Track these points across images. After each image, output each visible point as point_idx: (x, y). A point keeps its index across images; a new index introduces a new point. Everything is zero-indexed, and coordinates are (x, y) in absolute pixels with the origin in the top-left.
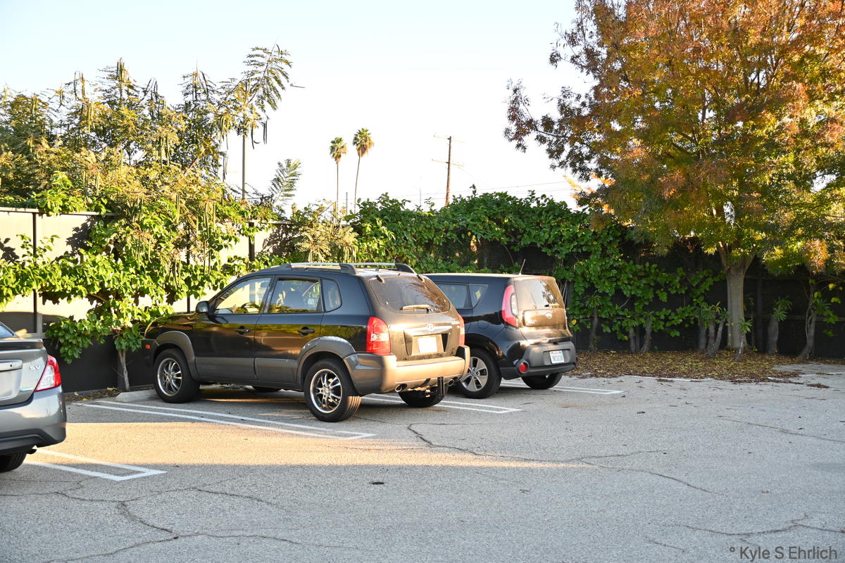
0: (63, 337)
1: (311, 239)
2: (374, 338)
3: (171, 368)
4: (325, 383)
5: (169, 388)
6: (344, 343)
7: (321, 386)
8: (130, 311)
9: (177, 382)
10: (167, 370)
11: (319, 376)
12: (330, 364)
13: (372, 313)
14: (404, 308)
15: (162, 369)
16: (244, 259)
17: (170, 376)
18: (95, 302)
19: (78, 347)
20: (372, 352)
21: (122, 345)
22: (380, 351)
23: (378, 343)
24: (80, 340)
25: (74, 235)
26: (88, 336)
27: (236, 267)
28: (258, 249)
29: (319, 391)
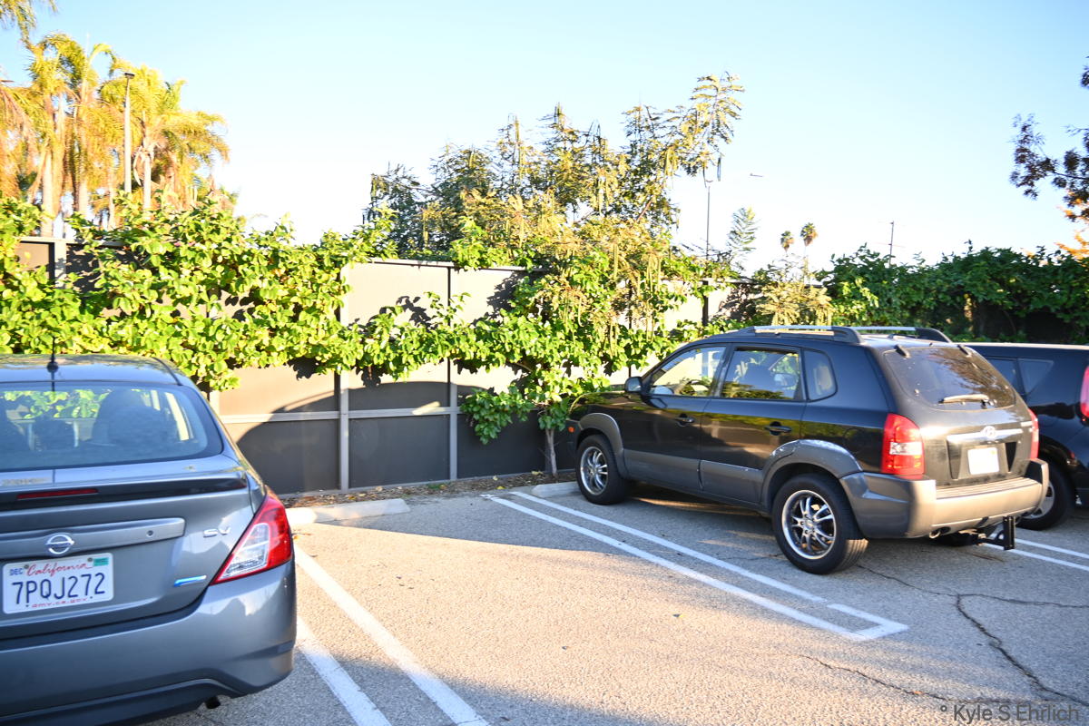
0: (478, 412)
1: (776, 300)
2: (895, 449)
3: (595, 459)
4: (806, 512)
5: (593, 484)
6: (840, 454)
7: (800, 516)
8: (558, 384)
9: (603, 477)
10: (592, 463)
11: (796, 499)
12: (817, 484)
13: (892, 407)
14: (947, 399)
15: (586, 459)
16: (695, 324)
17: (593, 469)
18: (520, 372)
19: (496, 425)
20: (892, 473)
21: (547, 423)
22: (906, 473)
23: (902, 459)
24: (497, 417)
25: (497, 294)
26: (507, 412)
27: (686, 333)
28: (712, 312)
29: (796, 522)
